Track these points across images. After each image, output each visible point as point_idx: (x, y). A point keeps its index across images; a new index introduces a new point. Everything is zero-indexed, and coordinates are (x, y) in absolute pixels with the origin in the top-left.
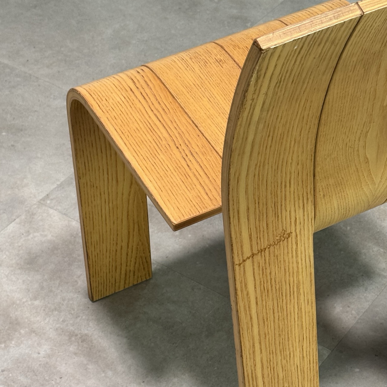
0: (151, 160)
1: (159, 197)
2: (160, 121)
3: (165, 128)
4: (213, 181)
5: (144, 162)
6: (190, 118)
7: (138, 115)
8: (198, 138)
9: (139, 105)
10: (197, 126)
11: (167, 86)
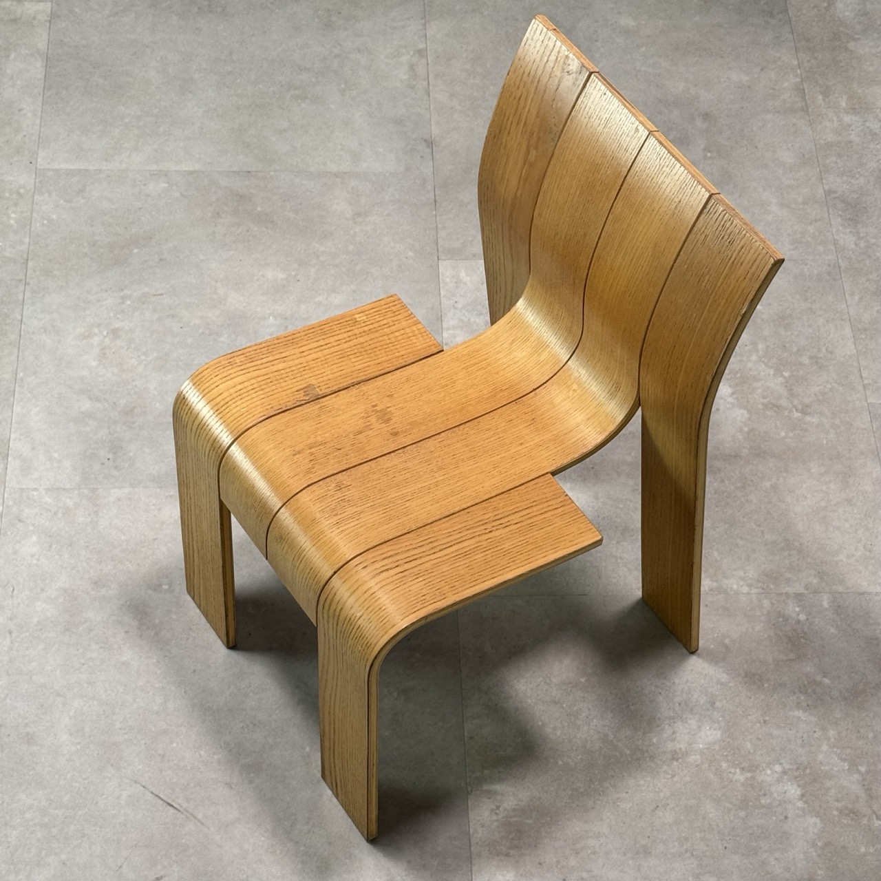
0: (514, 555)
1: (567, 550)
2: (451, 546)
3: (461, 542)
4: (535, 503)
5: (517, 562)
6: (440, 519)
7: (445, 566)
8: (471, 514)
9: (428, 565)
10: (453, 514)
11: (391, 537)
